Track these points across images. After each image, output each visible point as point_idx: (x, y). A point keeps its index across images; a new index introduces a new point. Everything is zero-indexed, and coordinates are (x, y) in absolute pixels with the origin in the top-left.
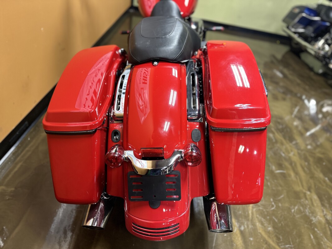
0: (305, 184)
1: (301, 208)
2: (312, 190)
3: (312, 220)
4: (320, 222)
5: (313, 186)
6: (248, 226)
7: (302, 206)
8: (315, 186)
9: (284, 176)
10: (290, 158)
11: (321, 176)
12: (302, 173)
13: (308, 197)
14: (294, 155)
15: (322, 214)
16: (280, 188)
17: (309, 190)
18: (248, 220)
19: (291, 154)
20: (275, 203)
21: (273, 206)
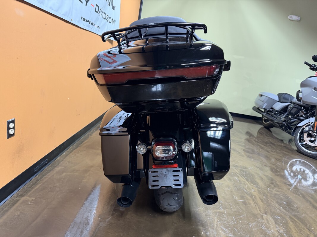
0: (262, 209)
1: (258, 225)
2: (268, 214)
3: (267, 232)
4: (273, 234)
5: (269, 212)
6: (213, 233)
7: (260, 223)
8: (271, 212)
9: (245, 204)
10: (251, 193)
11: (277, 205)
12: (260, 203)
13: (264, 218)
14: (254, 191)
15: (275, 229)
16: (241, 211)
17: (266, 213)
18: (213, 229)
19: (252, 191)
20: (236, 220)
21: (234, 222)
